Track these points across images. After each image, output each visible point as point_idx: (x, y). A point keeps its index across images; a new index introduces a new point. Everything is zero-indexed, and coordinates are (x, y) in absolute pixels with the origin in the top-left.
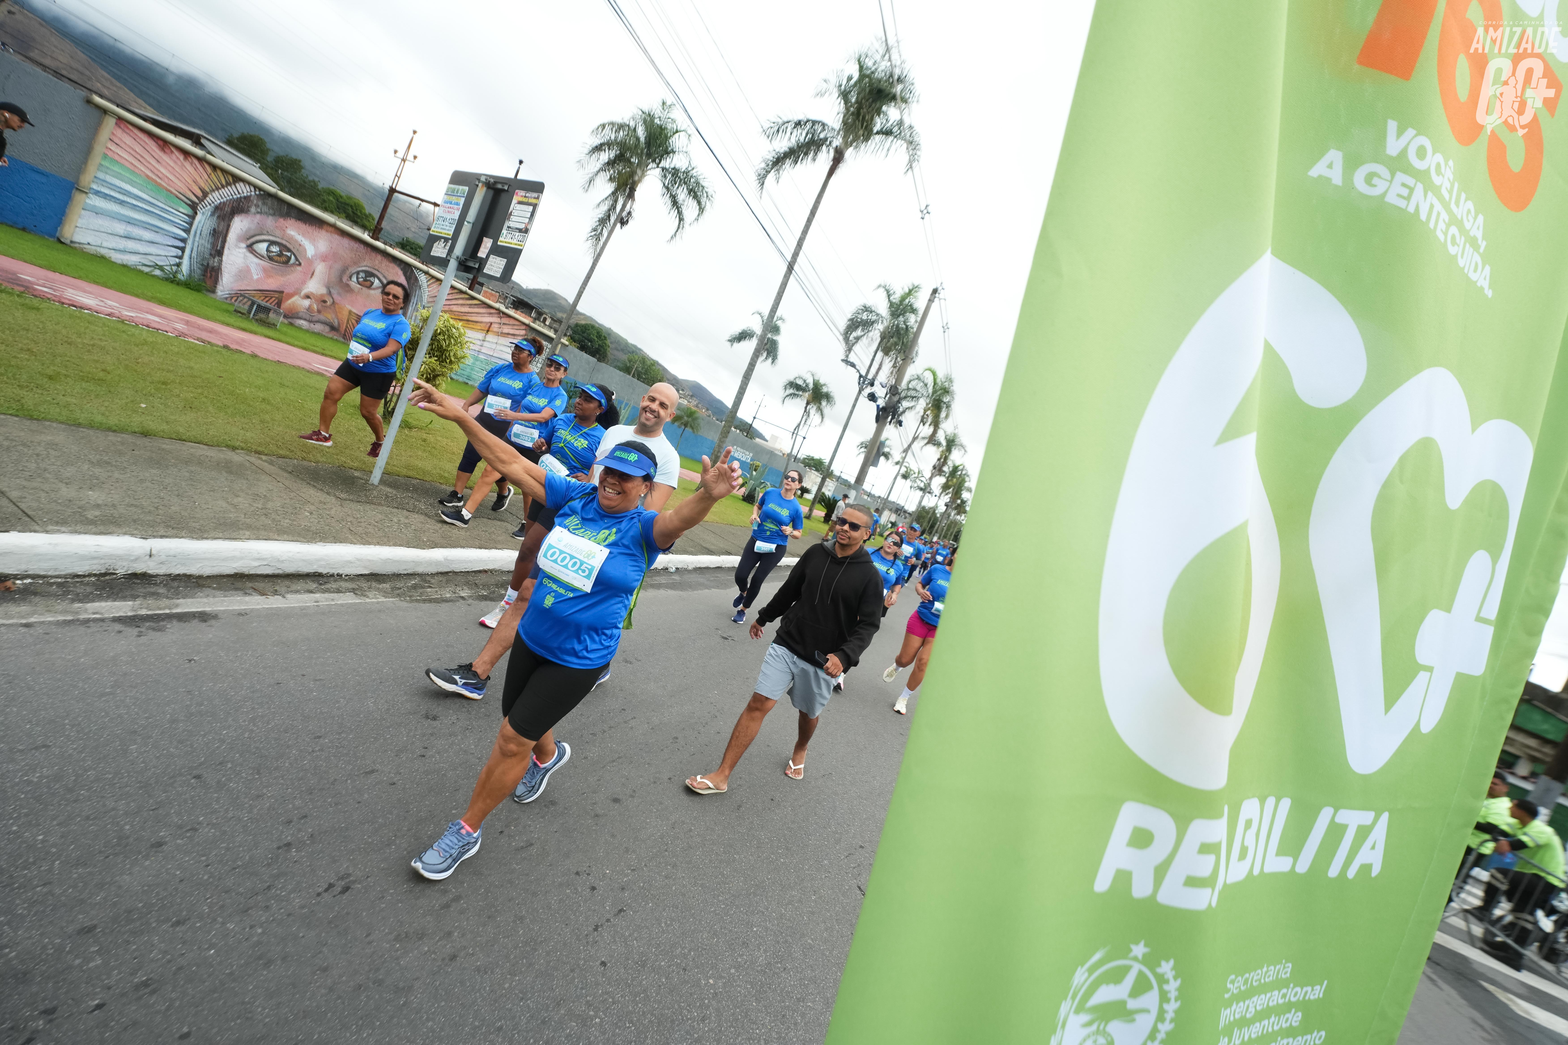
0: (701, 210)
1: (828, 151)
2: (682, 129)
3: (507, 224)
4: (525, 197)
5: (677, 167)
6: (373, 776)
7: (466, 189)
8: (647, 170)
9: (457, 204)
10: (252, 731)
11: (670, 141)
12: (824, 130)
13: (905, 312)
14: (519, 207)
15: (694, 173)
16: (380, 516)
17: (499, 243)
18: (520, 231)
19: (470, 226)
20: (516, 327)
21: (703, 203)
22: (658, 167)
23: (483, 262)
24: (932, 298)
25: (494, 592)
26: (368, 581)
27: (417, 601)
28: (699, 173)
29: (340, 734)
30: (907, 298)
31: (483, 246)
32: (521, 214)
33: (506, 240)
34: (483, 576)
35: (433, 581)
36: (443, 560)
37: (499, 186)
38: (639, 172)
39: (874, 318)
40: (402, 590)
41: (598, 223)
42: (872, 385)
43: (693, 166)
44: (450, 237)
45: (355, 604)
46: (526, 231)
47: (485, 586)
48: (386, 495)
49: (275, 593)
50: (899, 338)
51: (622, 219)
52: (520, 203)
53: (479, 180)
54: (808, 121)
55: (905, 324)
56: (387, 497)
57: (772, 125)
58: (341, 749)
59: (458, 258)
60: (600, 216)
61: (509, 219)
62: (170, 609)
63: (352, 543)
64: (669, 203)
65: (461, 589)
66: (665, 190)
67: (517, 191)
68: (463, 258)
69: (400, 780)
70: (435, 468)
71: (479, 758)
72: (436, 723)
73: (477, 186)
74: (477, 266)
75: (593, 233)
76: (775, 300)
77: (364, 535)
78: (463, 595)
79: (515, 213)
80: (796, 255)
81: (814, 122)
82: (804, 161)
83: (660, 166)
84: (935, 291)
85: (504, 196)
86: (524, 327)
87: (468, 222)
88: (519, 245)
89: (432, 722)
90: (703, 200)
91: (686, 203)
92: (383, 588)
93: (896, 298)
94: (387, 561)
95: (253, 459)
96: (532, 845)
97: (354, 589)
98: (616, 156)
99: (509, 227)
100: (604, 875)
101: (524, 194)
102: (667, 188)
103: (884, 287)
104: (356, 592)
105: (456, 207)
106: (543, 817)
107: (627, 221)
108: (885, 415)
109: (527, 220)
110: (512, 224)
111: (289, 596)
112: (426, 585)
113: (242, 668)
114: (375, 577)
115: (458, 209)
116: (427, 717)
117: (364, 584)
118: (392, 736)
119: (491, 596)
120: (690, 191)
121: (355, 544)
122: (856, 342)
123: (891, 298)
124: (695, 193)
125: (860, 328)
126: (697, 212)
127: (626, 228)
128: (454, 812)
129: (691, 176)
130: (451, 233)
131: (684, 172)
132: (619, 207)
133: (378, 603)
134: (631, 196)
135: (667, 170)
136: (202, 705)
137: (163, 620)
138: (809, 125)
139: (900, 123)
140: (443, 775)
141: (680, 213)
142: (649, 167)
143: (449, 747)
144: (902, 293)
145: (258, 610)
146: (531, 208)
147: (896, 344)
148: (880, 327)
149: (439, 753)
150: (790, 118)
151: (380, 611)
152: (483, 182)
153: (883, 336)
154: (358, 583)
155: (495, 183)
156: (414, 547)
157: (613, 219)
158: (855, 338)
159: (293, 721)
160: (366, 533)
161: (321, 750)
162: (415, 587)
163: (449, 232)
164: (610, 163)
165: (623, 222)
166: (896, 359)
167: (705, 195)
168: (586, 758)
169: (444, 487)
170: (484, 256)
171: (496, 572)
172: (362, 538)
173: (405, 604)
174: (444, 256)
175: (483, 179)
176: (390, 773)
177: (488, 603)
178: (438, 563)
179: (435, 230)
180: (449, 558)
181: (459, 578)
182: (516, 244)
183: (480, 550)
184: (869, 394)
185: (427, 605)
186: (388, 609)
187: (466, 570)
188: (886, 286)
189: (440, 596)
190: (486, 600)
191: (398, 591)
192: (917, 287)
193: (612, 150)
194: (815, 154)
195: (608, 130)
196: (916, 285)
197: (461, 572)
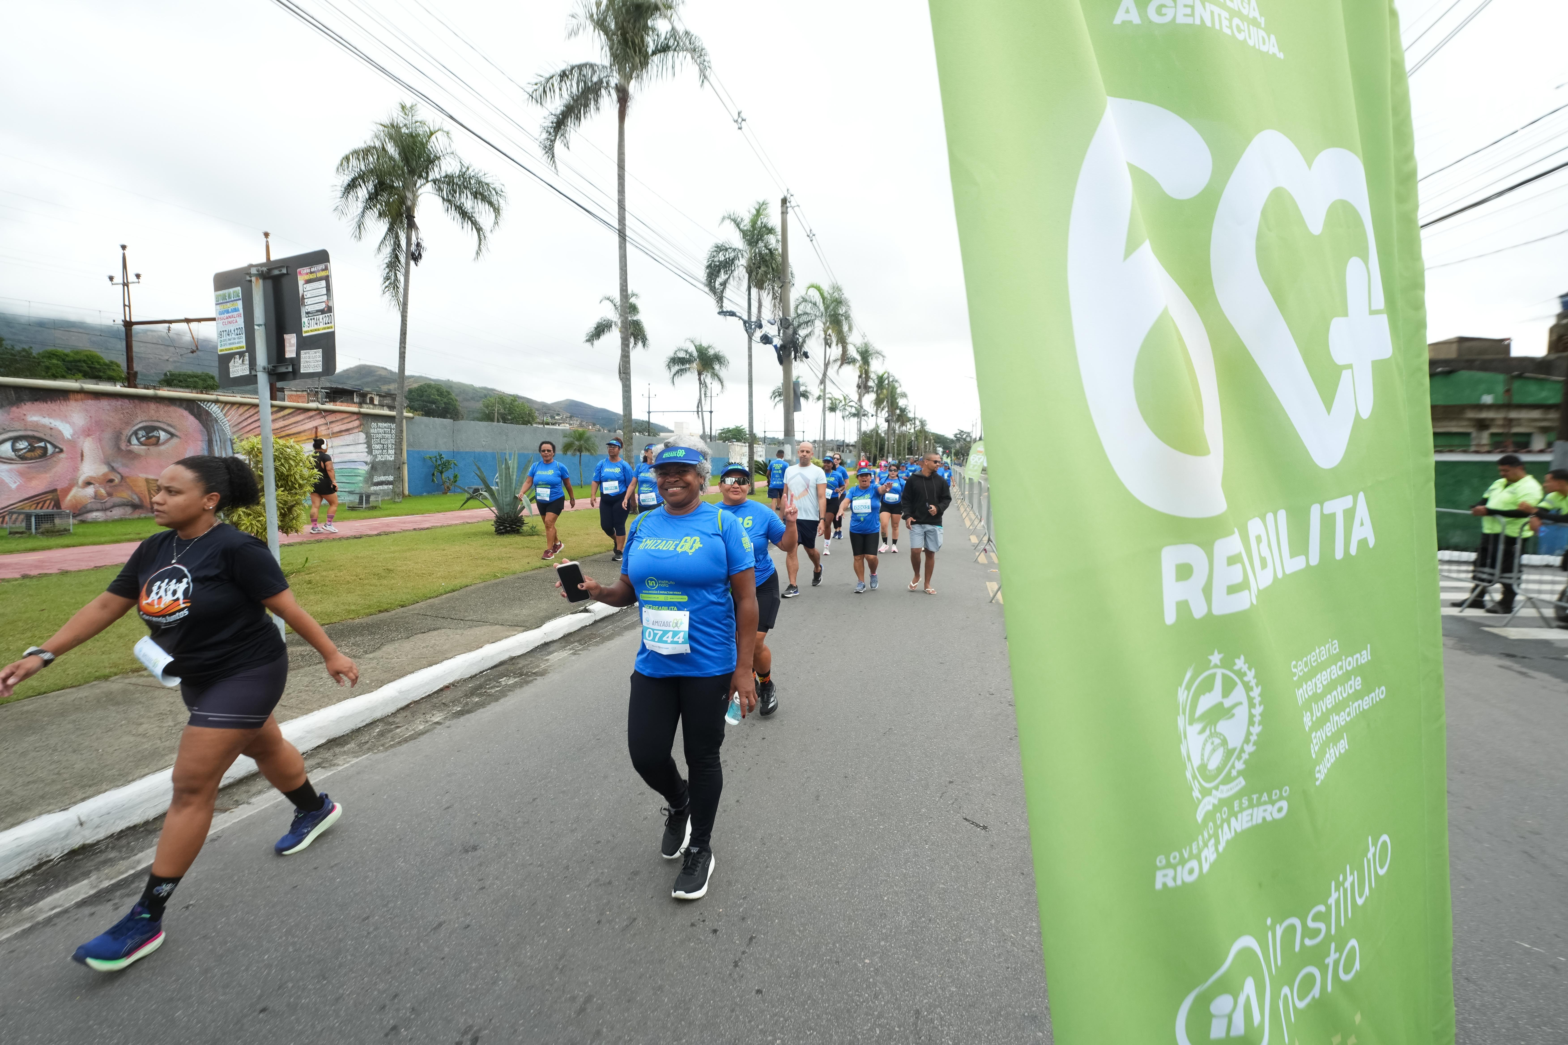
0: (497, 210)
1: (609, 95)
2: (437, 129)
3: (303, 310)
4: (311, 273)
5: (449, 173)
6: (443, 928)
7: (238, 289)
8: (417, 190)
9: (236, 310)
10: (294, 944)
11: (429, 147)
12: (594, 72)
13: (762, 236)
14: (309, 286)
15: (471, 172)
16: (307, 679)
17: (304, 335)
18: (322, 312)
19: (262, 328)
20: (346, 421)
21: (495, 202)
22: (427, 181)
23: (295, 363)
24: (784, 210)
25: (467, 704)
26: (329, 749)
27: (392, 746)
28: (476, 171)
29: (386, 905)
30: (758, 220)
31: (287, 344)
32: (316, 293)
33: (311, 328)
34: (447, 693)
35: (397, 720)
36: (397, 694)
37: (276, 272)
38: (409, 195)
39: (732, 255)
40: (370, 743)
41: (387, 270)
42: (760, 326)
43: (466, 166)
44: (245, 349)
45: (329, 778)
46: (329, 310)
47: (454, 702)
48: (301, 655)
49: (237, 803)
50: (767, 266)
51: (413, 254)
52: (308, 282)
53: (250, 275)
54: (573, 68)
55: (767, 249)
56: (303, 656)
57: (535, 87)
58: (396, 919)
59: (264, 368)
60: (387, 261)
61: (303, 304)
62: (133, 868)
63: (292, 718)
64: (458, 216)
65: (431, 715)
66: (446, 204)
67: (298, 270)
68: (270, 367)
69: (472, 920)
70: (337, 606)
71: (540, 866)
72: (479, 852)
73: (251, 281)
74: (290, 369)
75: (387, 283)
76: (620, 278)
77: (301, 705)
78: (437, 720)
79: (308, 295)
80: (622, 220)
81: (580, 67)
82: (588, 115)
83: (429, 179)
84: (784, 201)
85: (285, 281)
86: (355, 417)
87: (259, 325)
88: (329, 328)
89: (474, 854)
90: (494, 199)
91: (476, 210)
92: (349, 750)
93: (746, 224)
94: (339, 721)
95: (134, 680)
96: (635, 919)
97: (318, 764)
98: (375, 186)
99: (307, 313)
100: (719, 915)
101: (309, 271)
102: (449, 201)
103: (729, 217)
104: (323, 765)
105: (235, 313)
106: (632, 890)
107: (420, 254)
108: (787, 353)
109: (325, 298)
110: (310, 309)
111: (253, 800)
112: (393, 727)
113: (248, 890)
114: (334, 743)
115: (239, 316)
116: (467, 851)
117: (328, 755)
118: (440, 884)
119: (466, 708)
120: (475, 195)
121: (296, 717)
122: (724, 288)
123: (741, 226)
124: (481, 194)
125: (722, 271)
126: (493, 215)
127: (421, 263)
128: (542, 924)
129: (470, 178)
130: (244, 344)
131: (459, 176)
132: (403, 243)
133: (352, 766)
134: (412, 225)
135: (439, 181)
136: (226, 943)
137: (132, 882)
138: (575, 73)
139: (674, 33)
140: (512, 896)
141: (475, 223)
142: (418, 185)
143: (504, 869)
144: (751, 216)
145: (229, 828)
146: (323, 283)
147: (766, 273)
148: (742, 262)
149: (497, 879)
150: (552, 72)
151: (358, 773)
152: (255, 275)
153: (750, 271)
154: (319, 756)
155: (270, 270)
156: (360, 694)
157: (402, 259)
158: (721, 284)
159: (331, 915)
160: (302, 702)
161: (376, 929)
162: (382, 734)
163: (241, 343)
164: (372, 198)
165: (416, 257)
166: (773, 289)
167: (494, 192)
168: (645, 819)
169: (357, 621)
170: (294, 355)
171: (458, 683)
172: (300, 709)
173: (381, 756)
174: (248, 373)
175: (254, 271)
176: (458, 918)
177: (467, 716)
178: (393, 700)
179: (222, 349)
180: (403, 689)
181: (423, 706)
182: (324, 329)
183: (431, 668)
184: (761, 338)
185: (405, 746)
186: (366, 767)
187: (427, 694)
188: (730, 216)
189: (413, 732)
190: (463, 715)
191: (367, 746)
192: (763, 204)
193: (368, 182)
194: (596, 101)
195: (353, 162)
196: (761, 203)
197: (423, 698)
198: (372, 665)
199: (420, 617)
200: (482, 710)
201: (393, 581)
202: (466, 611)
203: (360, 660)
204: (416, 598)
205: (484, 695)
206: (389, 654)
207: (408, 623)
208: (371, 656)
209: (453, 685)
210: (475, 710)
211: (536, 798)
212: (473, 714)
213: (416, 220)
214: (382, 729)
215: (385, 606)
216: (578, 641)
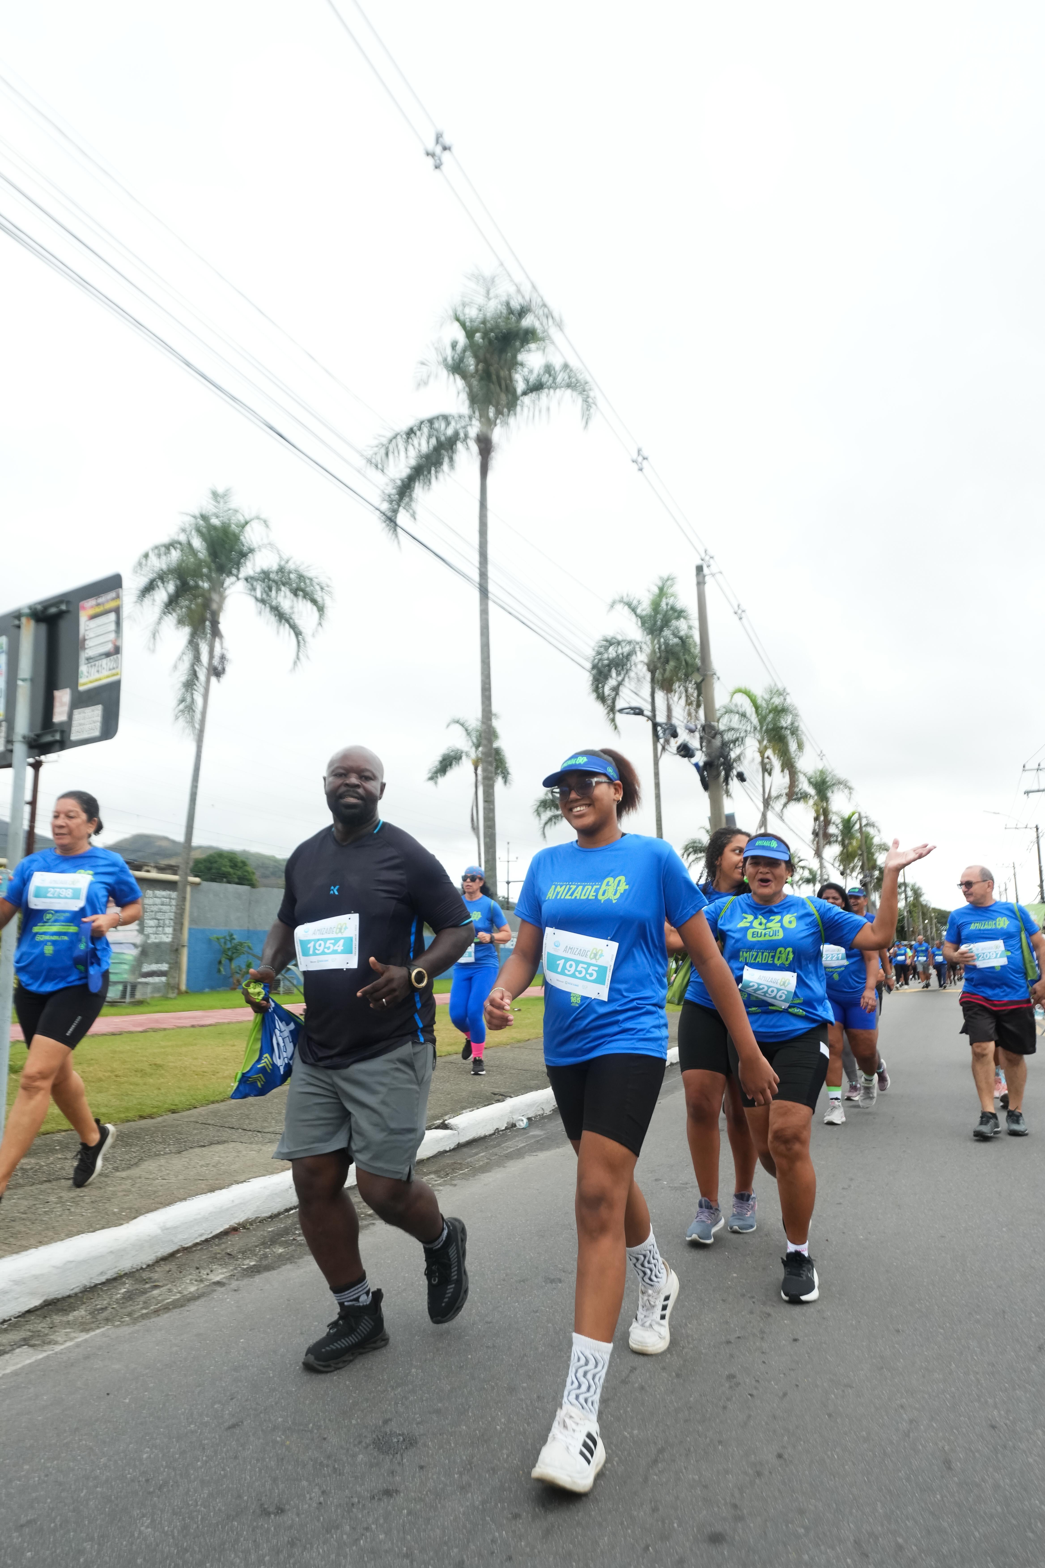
0: (321, 609)
1: (468, 448)
2: (252, 517)
3: (83, 656)
4: (98, 605)
5: (265, 568)
8: (225, 590)
11: (242, 538)
12: (448, 424)
13: (669, 621)
14: (93, 623)
15: (291, 566)
17: (81, 688)
18: (108, 655)
19: (26, 684)
21: (319, 599)
22: (238, 579)
23: (66, 726)
24: (701, 580)
25: (265, 1256)
27: (144, 1317)
28: (298, 564)
30: (661, 601)
31: (57, 704)
32: (101, 631)
33: (90, 679)
34: (234, 1238)
35: (155, 1276)
36: (159, 1231)
37: (54, 612)
38: (215, 597)
39: (627, 649)
40: (110, 1310)
41: (183, 690)
42: (675, 735)
43: (285, 557)
46: (117, 650)
47: (245, 1252)
50: (678, 660)
51: (215, 669)
52: (92, 617)
53: (20, 617)
54: (422, 423)
55: (678, 638)
57: (376, 449)
59: (24, 739)
60: (184, 678)
61: (84, 647)
64: (272, 619)
65: (208, 1271)
66: (259, 605)
67: (82, 604)
68: (32, 734)
73: (20, 627)
74: (58, 736)
76: (482, 673)
78: (217, 1279)
79: (90, 635)
81: (431, 421)
82: (440, 475)
83: (241, 576)
84: (699, 569)
85: (64, 622)
87: (23, 681)
88: (114, 675)
90: (318, 596)
91: (296, 610)
92: (75, 1318)
93: (645, 608)
94: (66, 1269)
98: (176, 589)
99: (88, 659)
101: (95, 603)
102: (263, 601)
103: (621, 601)
107: (224, 669)
108: (715, 773)
109: (112, 636)
110: (91, 653)
112: (147, 1286)
119: (264, 1263)
120: (295, 593)
122: (617, 694)
123: (639, 611)
124: (303, 590)
125: (614, 673)
126: (316, 614)
127: (225, 678)
129: (290, 572)
131: (277, 571)
132: (205, 658)
133: (78, 1345)
134: (216, 632)
135: (252, 578)
138: (425, 430)
139: (548, 369)
141: (293, 627)
142: (227, 584)
144: (651, 597)
146: (112, 616)
147: (677, 669)
148: (642, 658)
150: (398, 430)
151: (86, 1358)
152: (27, 618)
153: (652, 669)
155: (46, 610)
156: (103, 1228)
157: (202, 675)
158: (613, 688)
162: (129, 1297)
164: (172, 603)
165: (217, 672)
166: (686, 691)
167: (318, 588)
170: (64, 717)
171: (251, 1224)
173: (126, 1330)
175: (25, 613)
177: (266, 1275)
178: (153, 1241)
180: (169, 1225)
181: (196, 1256)
182: (108, 677)
183: (213, 1194)
184: (678, 748)
185: (165, 1318)
186: (100, 1348)
187: (203, 1238)
188: (622, 598)
189: (178, 1296)
190: (259, 1272)
191: (105, 1314)
192: (668, 579)
193: (168, 582)
194: (451, 459)
195: (153, 558)
196: (665, 577)
197: (196, 1244)
198: (124, 1187)
199: (198, 1126)
200: (289, 1266)
201: (162, 1080)
202: (265, 1120)
203: (106, 1179)
204: (194, 1101)
205: (292, 1244)
206: (150, 1173)
207: (180, 1133)
208: (124, 1174)
209: (244, 1228)
210: (279, 1267)
211: (390, 1420)
212: (275, 1272)
213: (223, 627)
214: (131, 1288)
215: (148, 1111)
216: (436, 1172)
